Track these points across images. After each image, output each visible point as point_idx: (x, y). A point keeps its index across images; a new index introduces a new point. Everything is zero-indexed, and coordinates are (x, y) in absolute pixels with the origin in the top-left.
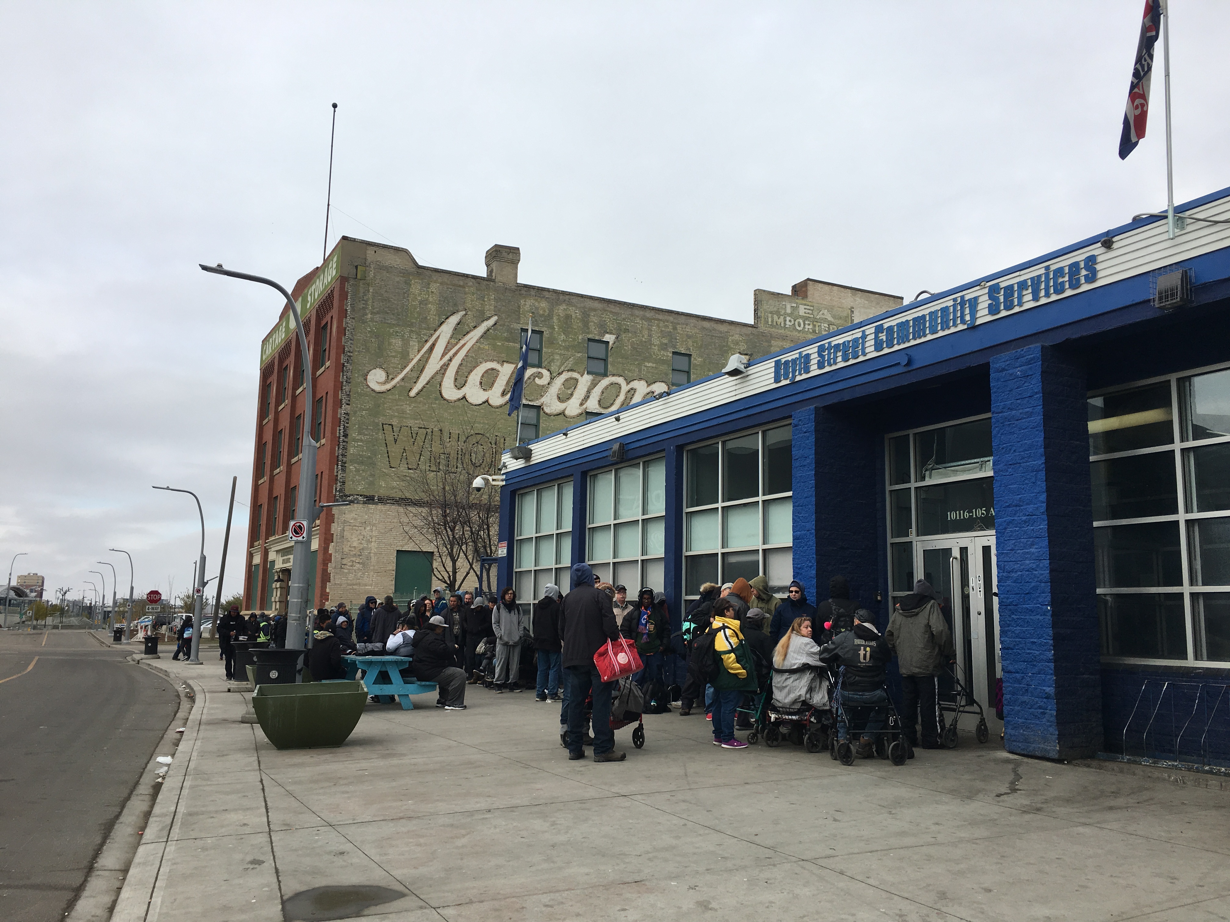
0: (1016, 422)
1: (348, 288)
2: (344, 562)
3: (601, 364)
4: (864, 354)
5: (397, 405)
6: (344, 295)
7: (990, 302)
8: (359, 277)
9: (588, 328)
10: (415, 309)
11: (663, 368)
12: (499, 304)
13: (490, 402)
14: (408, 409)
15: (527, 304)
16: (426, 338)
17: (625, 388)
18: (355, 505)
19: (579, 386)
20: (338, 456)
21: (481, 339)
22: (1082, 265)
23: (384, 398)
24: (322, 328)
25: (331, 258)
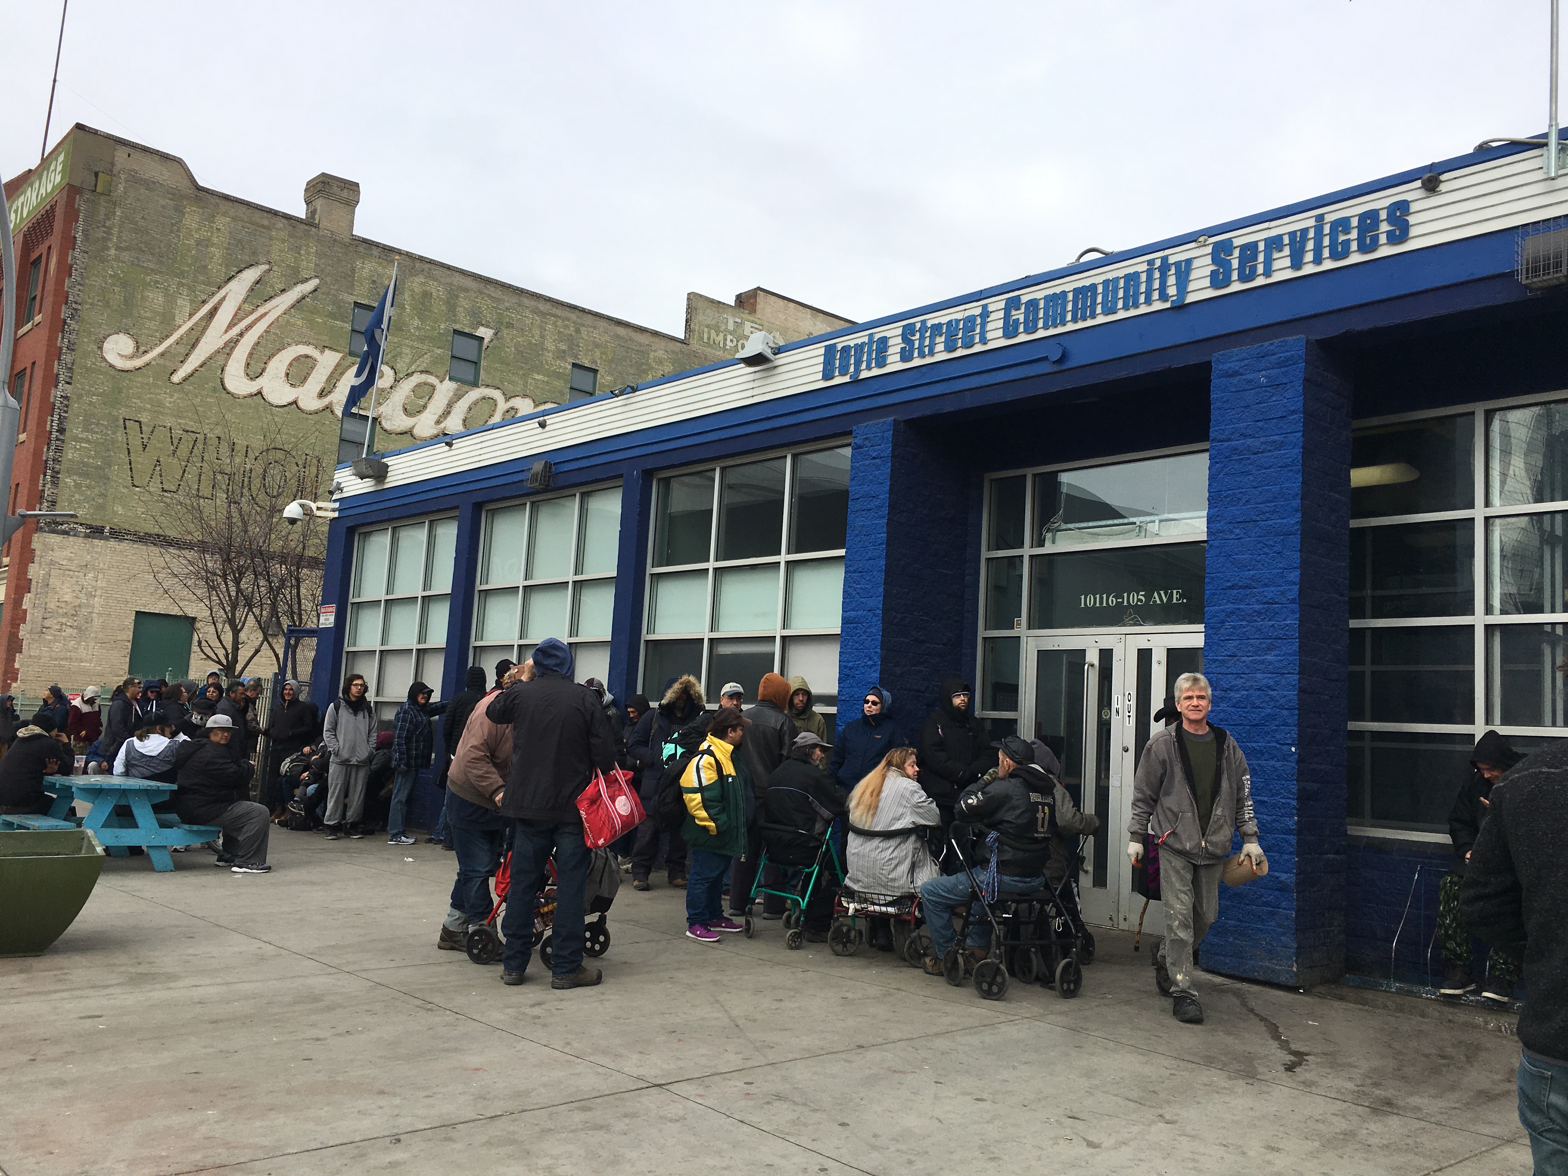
0: (1252, 457)
1: (81, 204)
2: (47, 623)
3: (471, 368)
4: (983, 341)
5: (150, 393)
6: (72, 215)
7: (1213, 268)
8: (99, 189)
9: (455, 316)
10: (189, 251)
11: (559, 384)
12: (323, 261)
13: (301, 404)
14: (168, 401)
15: (366, 268)
16: (204, 297)
17: (502, 405)
18: (71, 538)
19: (436, 396)
20: (46, 461)
21: (292, 310)
22: (1383, 215)
23: (130, 380)
24: (32, 263)
25: (54, 156)
